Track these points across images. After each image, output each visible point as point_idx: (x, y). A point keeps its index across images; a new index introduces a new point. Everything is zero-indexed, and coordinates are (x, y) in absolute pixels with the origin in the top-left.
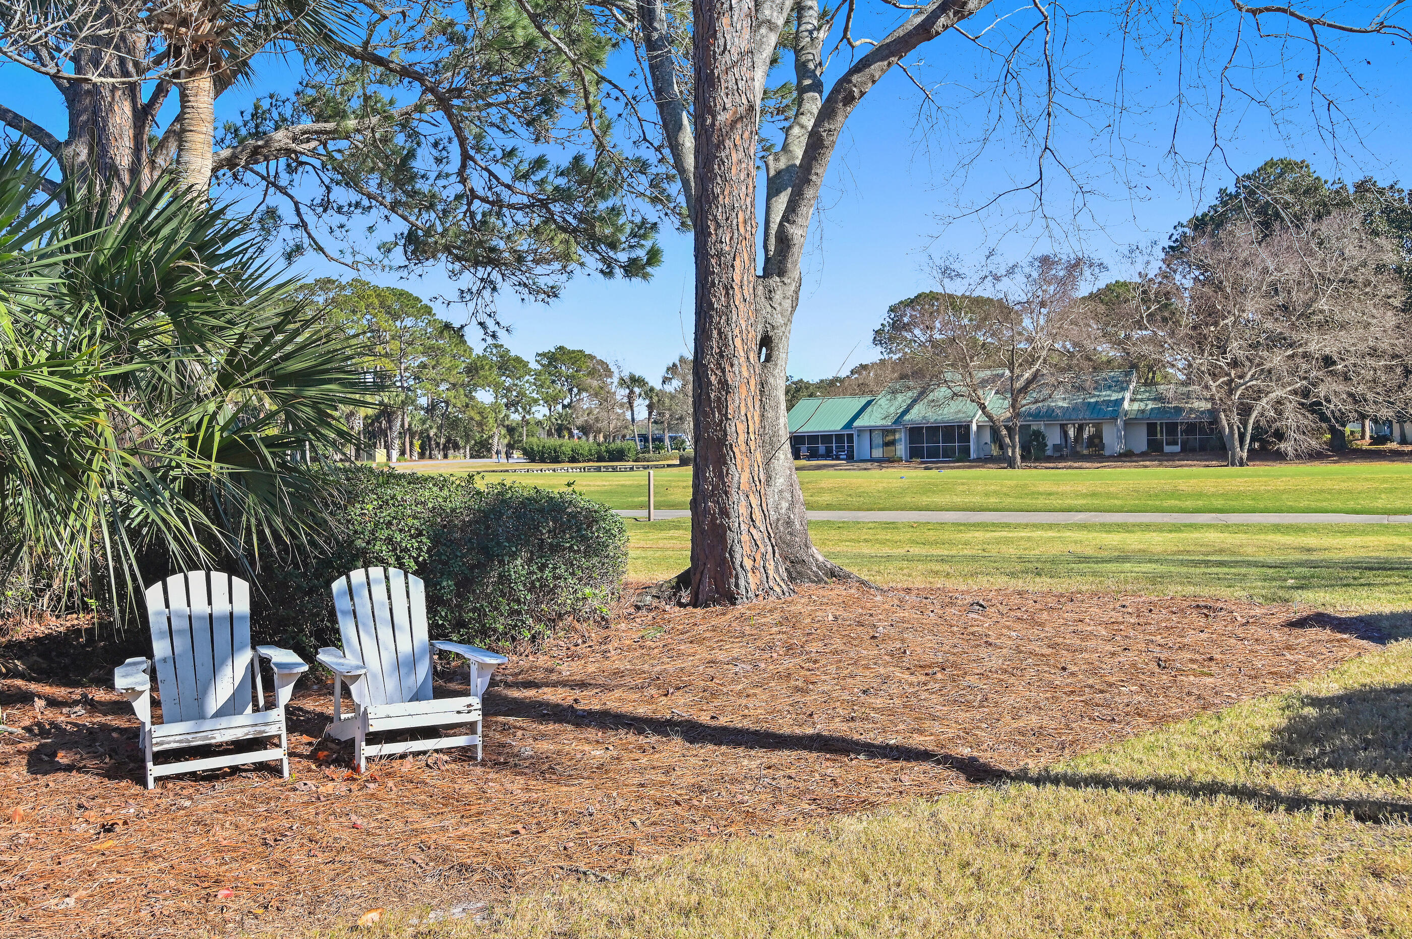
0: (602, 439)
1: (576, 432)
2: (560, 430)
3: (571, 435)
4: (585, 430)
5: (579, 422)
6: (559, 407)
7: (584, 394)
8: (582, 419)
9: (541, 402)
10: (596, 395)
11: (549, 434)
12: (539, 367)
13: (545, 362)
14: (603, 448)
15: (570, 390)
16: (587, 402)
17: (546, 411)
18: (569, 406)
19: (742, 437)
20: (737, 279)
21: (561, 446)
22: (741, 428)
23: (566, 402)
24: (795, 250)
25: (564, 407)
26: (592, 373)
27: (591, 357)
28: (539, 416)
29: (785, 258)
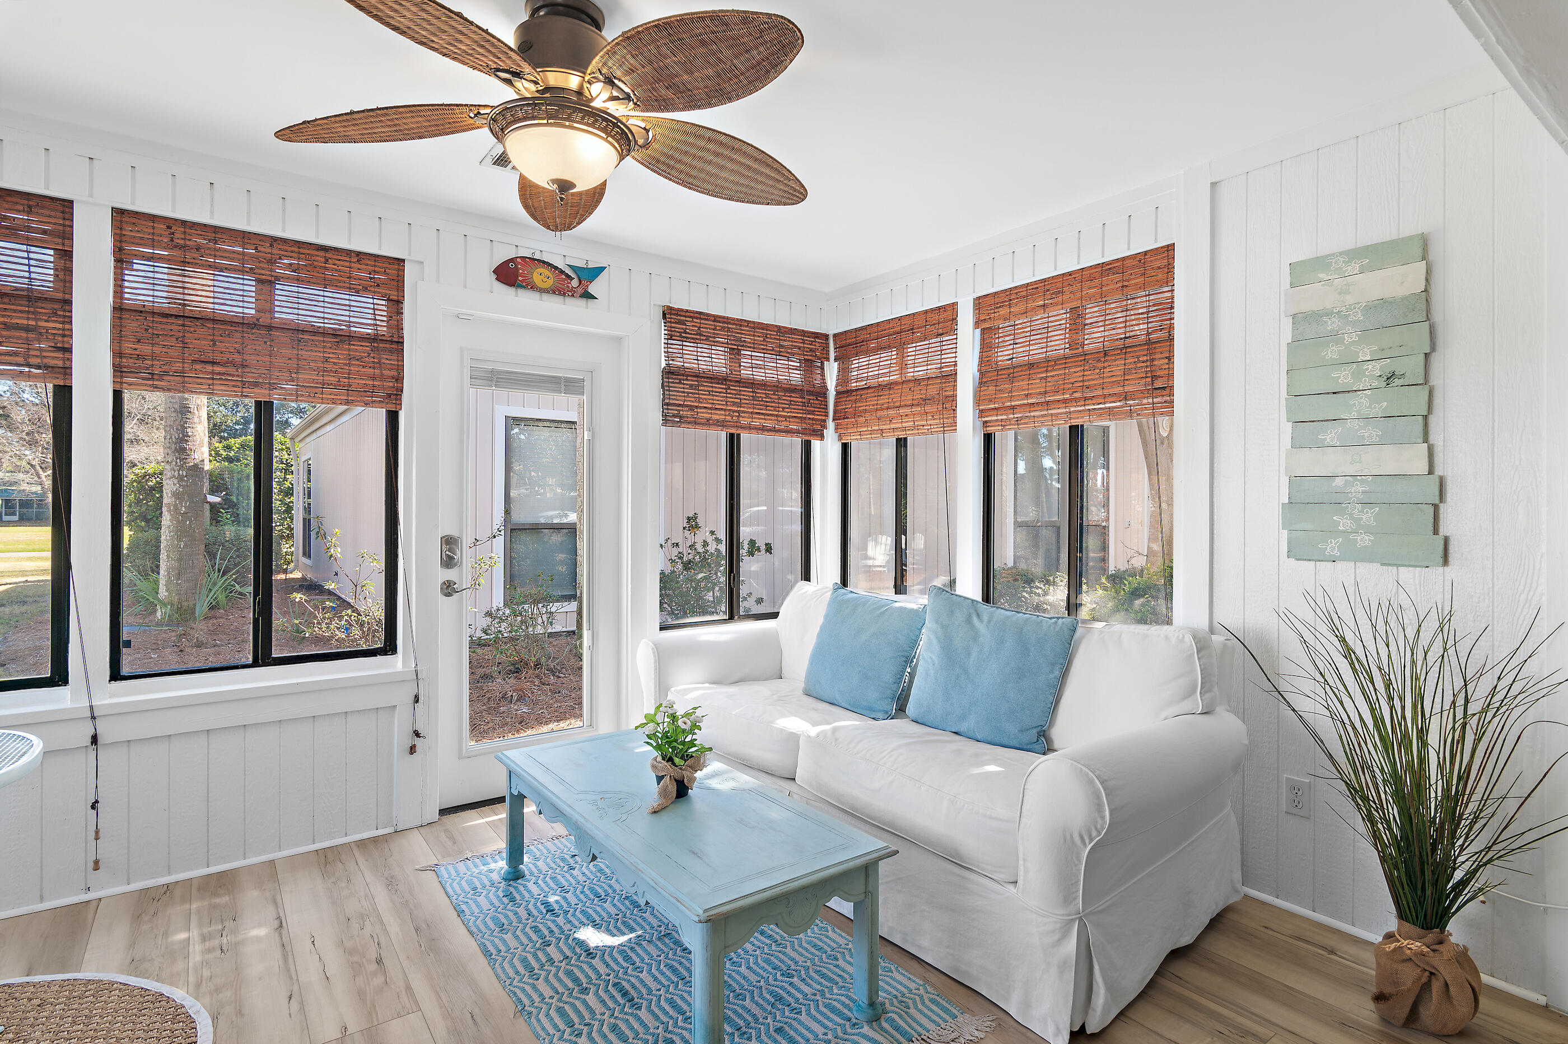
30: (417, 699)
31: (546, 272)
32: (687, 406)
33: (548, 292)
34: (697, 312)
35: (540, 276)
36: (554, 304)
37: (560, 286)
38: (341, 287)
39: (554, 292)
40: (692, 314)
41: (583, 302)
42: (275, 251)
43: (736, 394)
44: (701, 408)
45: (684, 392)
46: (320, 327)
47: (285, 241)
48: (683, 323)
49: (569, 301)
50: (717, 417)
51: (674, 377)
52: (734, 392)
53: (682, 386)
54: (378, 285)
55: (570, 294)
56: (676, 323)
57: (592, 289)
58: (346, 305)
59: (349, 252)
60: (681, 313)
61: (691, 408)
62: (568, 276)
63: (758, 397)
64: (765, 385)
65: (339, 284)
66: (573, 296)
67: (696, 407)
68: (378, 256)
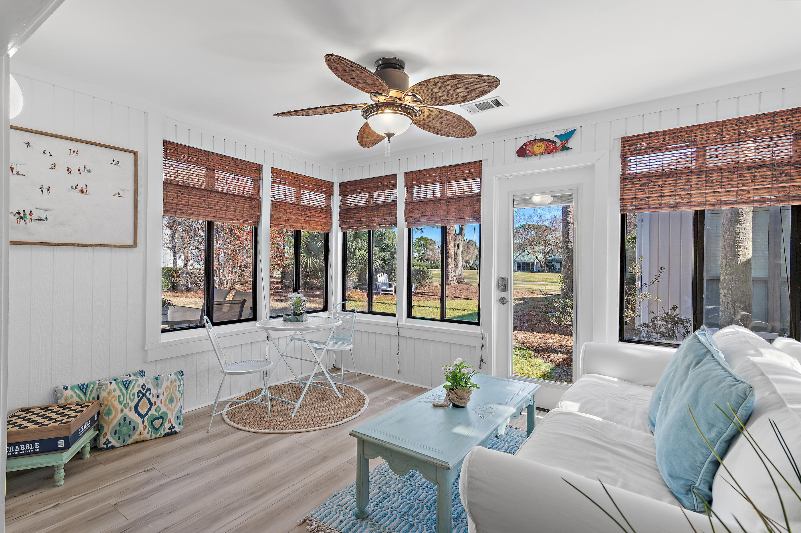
0: (432, 263)
1: (425, 260)
2: (421, 260)
3: (424, 262)
4: (428, 260)
5: (426, 258)
6: (421, 253)
7: (428, 250)
8: (427, 257)
9: (416, 252)
10: (431, 250)
11: (418, 261)
12: (416, 242)
13: (417, 240)
14: (433, 265)
15: (424, 249)
16: (429, 252)
17: (417, 254)
18: (424, 253)
19: (451, 261)
20: (451, 238)
21: (421, 264)
22: (451, 259)
23: (423, 252)
24: (464, 230)
25: (422, 253)
26: (430, 244)
27: (430, 240)
28: (415, 256)
29: (462, 231)
30: (483, 346)
31: (540, 144)
32: (639, 198)
33: (542, 154)
34: (647, 134)
35: (538, 148)
36: (548, 159)
37: (548, 149)
38: (460, 179)
39: (545, 153)
40: (641, 137)
41: (564, 153)
42: (441, 171)
43: (686, 183)
44: (652, 197)
45: (635, 189)
46: (454, 196)
47: (444, 167)
48: (635, 144)
49: (556, 155)
50: (667, 201)
51: (628, 181)
52: (685, 181)
53: (635, 185)
54: (473, 174)
55: (554, 151)
56: (628, 146)
57: (569, 145)
58: (462, 185)
59: (462, 164)
60: (633, 139)
61: (643, 199)
62: (554, 142)
63: (712, 180)
64: (722, 169)
65: (460, 178)
66: (556, 152)
67: (648, 197)
68: (472, 162)
